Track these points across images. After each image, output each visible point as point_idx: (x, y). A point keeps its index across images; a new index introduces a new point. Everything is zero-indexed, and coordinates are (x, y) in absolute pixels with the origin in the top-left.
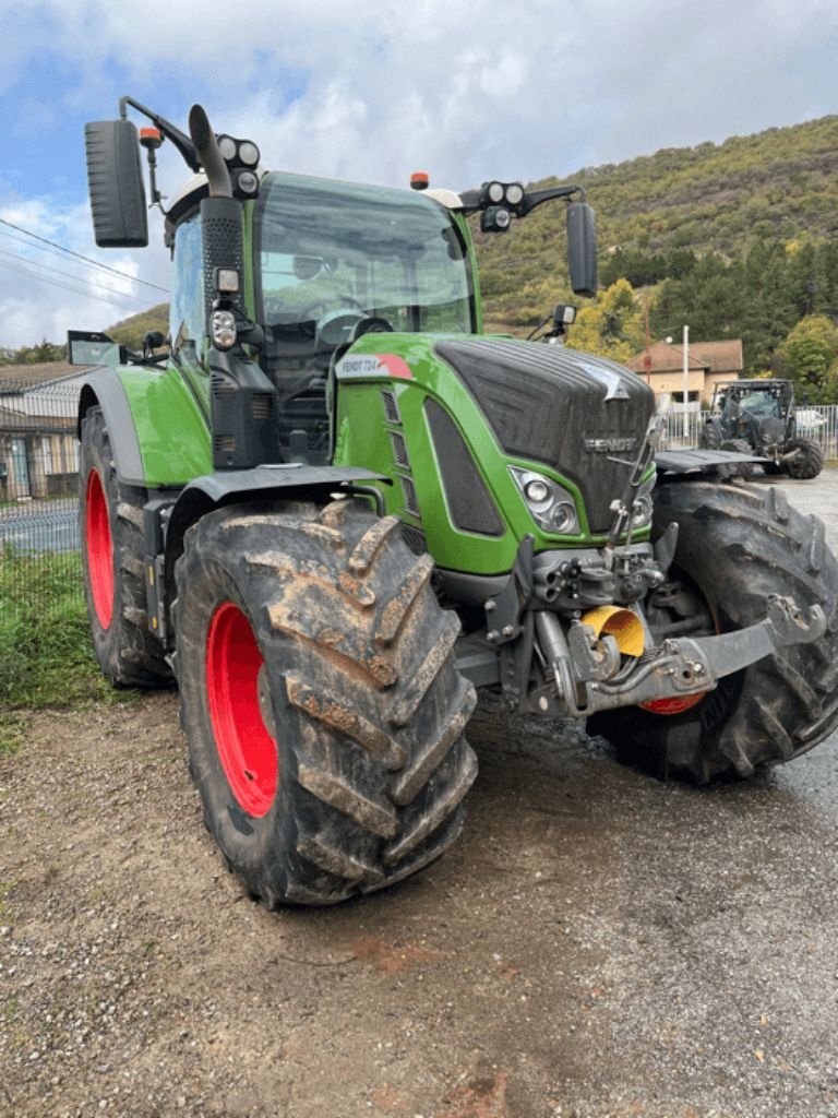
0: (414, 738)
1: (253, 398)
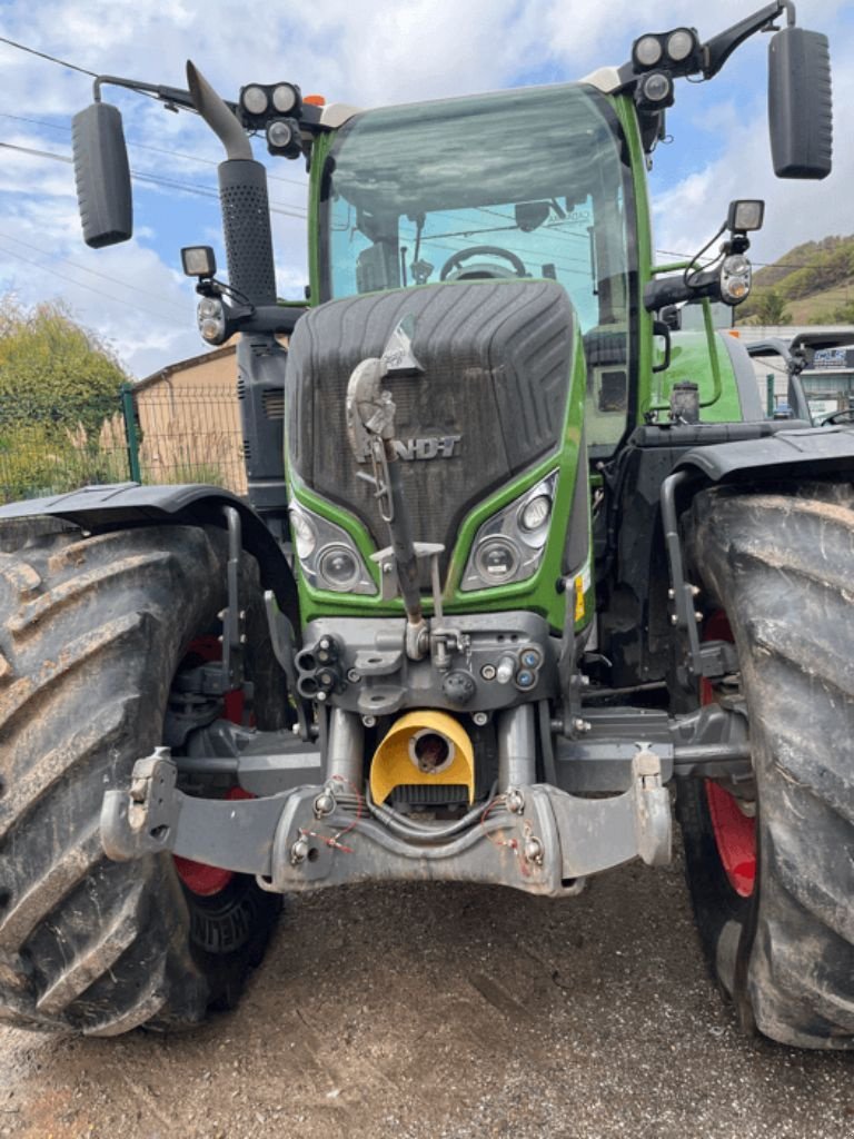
0: (19, 868)
1: (264, 396)
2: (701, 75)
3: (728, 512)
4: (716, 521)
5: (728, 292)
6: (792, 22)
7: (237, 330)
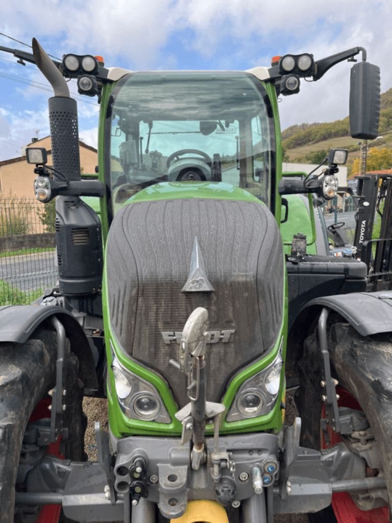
1: (72, 232)
2: (311, 78)
3: (366, 351)
4: (358, 354)
5: (327, 194)
6: (364, 58)
7: (57, 195)
